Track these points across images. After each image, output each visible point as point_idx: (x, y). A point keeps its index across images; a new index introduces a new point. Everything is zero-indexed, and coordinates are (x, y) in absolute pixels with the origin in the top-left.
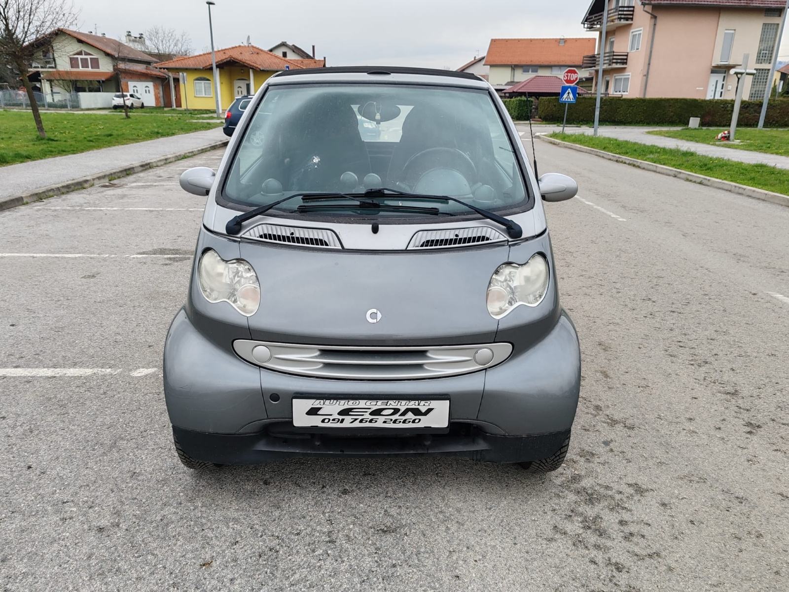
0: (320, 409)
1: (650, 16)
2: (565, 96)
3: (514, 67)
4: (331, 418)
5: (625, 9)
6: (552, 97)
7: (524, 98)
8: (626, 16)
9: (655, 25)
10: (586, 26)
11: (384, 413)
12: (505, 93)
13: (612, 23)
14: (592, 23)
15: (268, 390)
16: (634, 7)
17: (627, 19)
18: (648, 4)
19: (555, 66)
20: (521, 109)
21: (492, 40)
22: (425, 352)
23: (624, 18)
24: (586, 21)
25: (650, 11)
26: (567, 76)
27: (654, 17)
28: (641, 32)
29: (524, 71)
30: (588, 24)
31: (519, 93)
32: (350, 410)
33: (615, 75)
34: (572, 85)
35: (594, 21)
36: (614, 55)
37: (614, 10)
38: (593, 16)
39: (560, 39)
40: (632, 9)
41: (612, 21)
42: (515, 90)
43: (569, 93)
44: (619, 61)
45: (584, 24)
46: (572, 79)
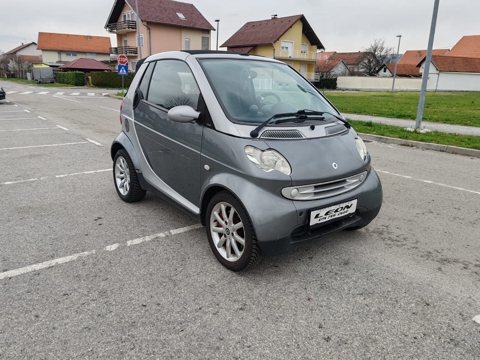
0: (319, 214)
1: (146, 28)
2: (121, 71)
3: (60, 52)
4: (322, 218)
5: (131, 22)
6: (100, 72)
7: (77, 72)
8: (132, 27)
9: (150, 33)
10: (108, 30)
11: (338, 210)
12: (60, 68)
13: (125, 30)
14: (112, 28)
15: (299, 210)
16: (135, 22)
17: (133, 28)
18: (144, 21)
19: (88, 52)
20: (77, 78)
21: (39, 33)
22: (346, 180)
23: (131, 28)
24: (107, 27)
25: (146, 25)
26: (121, 59)
27: (149, 29)
28: (143, 36)
29: (67, 55)
30: (109, 29)
31: (71, 68)
32: (328, 212)
33: (131, 60)
34: (124, 65)
35: (112, 27)
36: (129, 48)
37: (124, 23)
38: (112, 24)
39: (88, 36)
40: (135, 23)
41: (124, 28)
42: (68, 67)
43: (123, 69)
44: (133, 52)
45: (106, 28)
46: (124, 61)
